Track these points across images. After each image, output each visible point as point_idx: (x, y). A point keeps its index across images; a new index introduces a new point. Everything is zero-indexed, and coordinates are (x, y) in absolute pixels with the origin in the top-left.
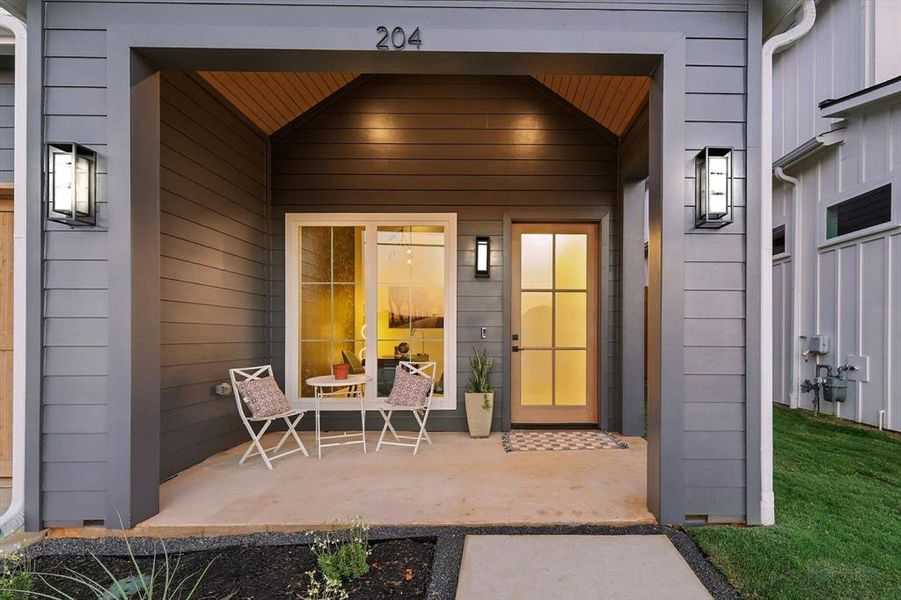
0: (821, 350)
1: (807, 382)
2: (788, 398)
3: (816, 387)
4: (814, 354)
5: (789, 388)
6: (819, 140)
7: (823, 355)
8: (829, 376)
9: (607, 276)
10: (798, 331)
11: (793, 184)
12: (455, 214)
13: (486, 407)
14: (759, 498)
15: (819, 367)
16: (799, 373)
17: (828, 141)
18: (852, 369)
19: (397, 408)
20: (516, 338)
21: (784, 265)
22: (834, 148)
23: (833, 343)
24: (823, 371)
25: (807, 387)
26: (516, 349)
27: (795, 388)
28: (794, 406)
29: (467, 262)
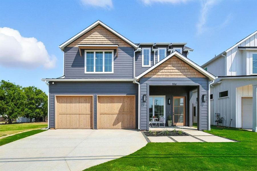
1: (216, 120)
2: (213, 124)
3: (218, 121)
4: (217, 116)
5: (214, 122)
7: (219, 116)
10: (215, 112)
11: (214, 88)
12: (165, 96)
13: (171, 122)
14: (209, 128)
17: (219, 82)
18: (223, 118)
19: (160, 123)
20: (173, 113)
21: (213, 101)
24: (219, 119)
26: (173, 115)
29: (167, 102)
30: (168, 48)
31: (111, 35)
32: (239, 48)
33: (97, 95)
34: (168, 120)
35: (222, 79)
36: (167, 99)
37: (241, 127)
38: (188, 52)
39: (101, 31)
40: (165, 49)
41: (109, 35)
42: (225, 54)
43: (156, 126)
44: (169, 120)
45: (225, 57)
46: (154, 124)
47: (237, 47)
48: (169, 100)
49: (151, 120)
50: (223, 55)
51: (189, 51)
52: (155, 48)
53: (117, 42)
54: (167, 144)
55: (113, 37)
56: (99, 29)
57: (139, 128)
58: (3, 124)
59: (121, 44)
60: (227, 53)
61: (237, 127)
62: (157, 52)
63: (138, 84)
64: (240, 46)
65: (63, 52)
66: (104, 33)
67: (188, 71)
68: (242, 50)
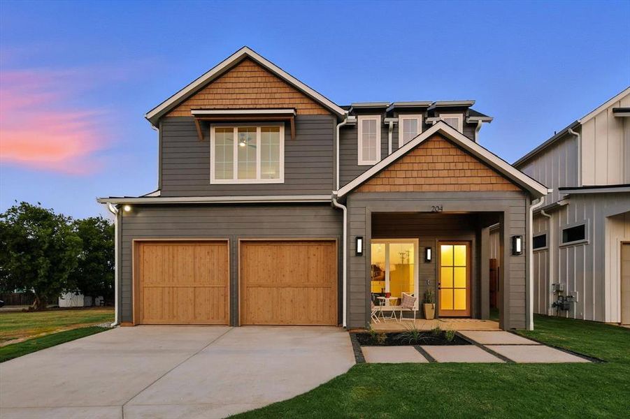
0: (560, 289)
1: (554, 303)
2: (548, 312)
3: (558, 305)
4: (558, 291)
5: (548, 307)
6: (558, 203)
7: (562, 292)
8: (563, 301)
9: (474, 261)
10: (551, 282)
11: (549, 217)
12: (418, 239)
13: (433, 308)
14: (529, 324)
15: (559, 297)
16: (552, 299)
17: (562, 203)
18: (572, 297)
19: (404, 310)
20: (440, 284)
21: (546, 253)
22: (564, 207)
23: (565, 286)
24: (561, 298)
25: (554, 305)
26: (440, 289)
27: (550, 306)
28: (550, 315)
29: (423, 256)
30: (426, 116)
31: (277, 85)
32: (615, 111)
33: (239, 239)
34: (425, 303)
35: (570, 194)
36: (423, 249)
37: (619, 322)
38: (477, 124)
39: (253, 74)
40: (419, 118)
41: (273, 85)
42: (577, 127)
43: (394, 317)
44: (429, 303)
45: (576, 136)
46: (388, 314)
47: (611, 111)
48: (429, 251)
49: (380, 303)
50: (571, 131)
51: (480, 122)
52: (393, 117)
53: (292, 101)
54: (406, 367)
55: (282, 90)
56: (246, 69)
57: (345, 324)
58: (24, 311)
59: (303, 106)
60: (583, 127)
61: (607, 320)
62: (396, 126)
63: (342, 210)
64: (617, 106)
65: (157, 129)
66: (259, 80)
67: (474, 173)
68: (623, 118)
